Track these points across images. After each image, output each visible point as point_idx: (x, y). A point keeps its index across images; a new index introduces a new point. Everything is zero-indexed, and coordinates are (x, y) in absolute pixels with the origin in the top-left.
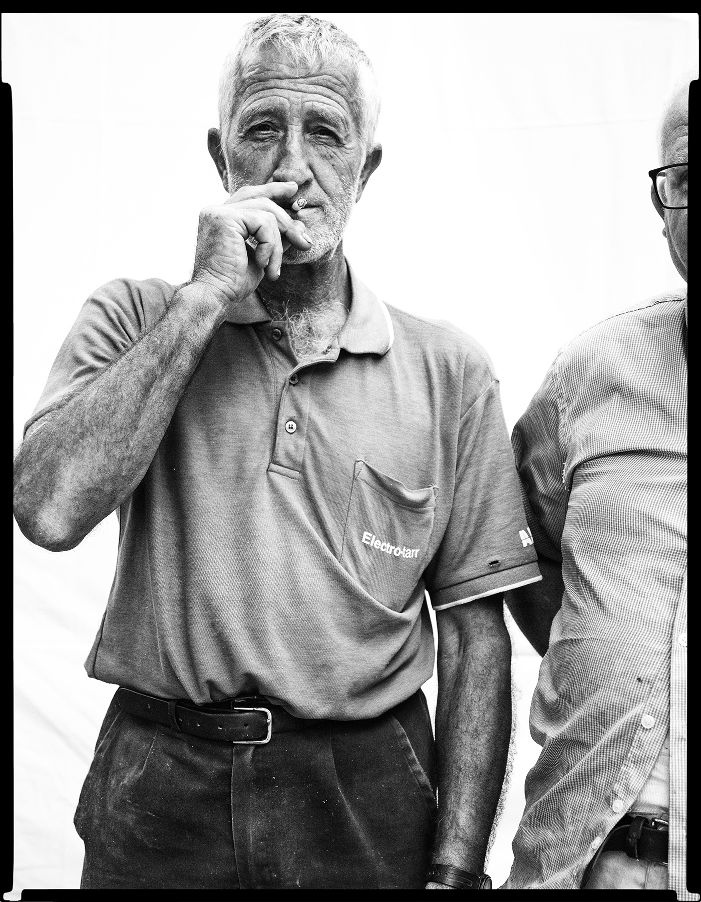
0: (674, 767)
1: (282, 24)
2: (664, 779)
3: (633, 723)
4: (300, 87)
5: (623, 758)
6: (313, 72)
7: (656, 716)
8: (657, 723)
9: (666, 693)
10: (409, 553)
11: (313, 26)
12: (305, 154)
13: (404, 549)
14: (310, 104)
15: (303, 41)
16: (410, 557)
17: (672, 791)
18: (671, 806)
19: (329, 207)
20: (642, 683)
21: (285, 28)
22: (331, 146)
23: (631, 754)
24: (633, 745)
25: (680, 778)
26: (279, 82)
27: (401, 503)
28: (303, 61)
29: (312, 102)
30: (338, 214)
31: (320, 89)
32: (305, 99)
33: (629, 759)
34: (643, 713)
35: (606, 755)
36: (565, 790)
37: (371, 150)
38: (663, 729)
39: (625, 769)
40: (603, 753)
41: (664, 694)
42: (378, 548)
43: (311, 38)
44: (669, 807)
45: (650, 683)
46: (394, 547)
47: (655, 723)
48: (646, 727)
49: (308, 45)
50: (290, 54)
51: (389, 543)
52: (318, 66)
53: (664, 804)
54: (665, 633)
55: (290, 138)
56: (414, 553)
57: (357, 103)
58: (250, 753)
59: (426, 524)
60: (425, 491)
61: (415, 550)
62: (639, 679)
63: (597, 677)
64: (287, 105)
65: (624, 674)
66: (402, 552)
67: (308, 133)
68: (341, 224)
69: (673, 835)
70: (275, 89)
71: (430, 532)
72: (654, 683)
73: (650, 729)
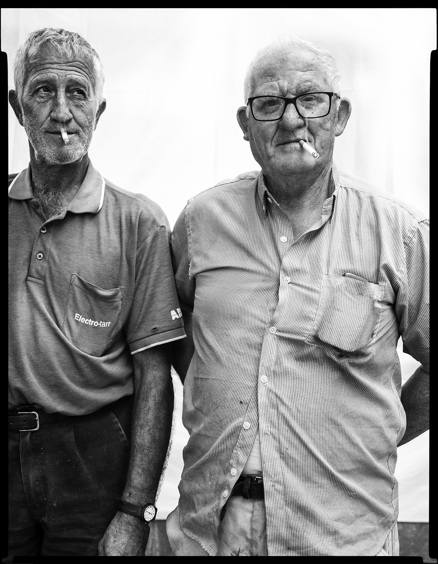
0: (263, 449)
1: (51, 34)
2: (258, 456)
3: (239, 427)
4: (63, 68)
5: (234, 446)
6: (71, 60)
7: (251, 422)
8: (252, 426)
9: (256, 410)
10: (105, 324)
11: (68, 36)
12: (68, 104)
13: (101, 322)
14: (70, 76)
15: (64, 44)
16: (105, 326)
17: (263, 462)
18: (263, 470)
19: (82, 133)
20: (242, 404)
21: (53, 36)
22: (81, 100)
23: (238, 443)
24: (239, 438)
25: (267, 455)
26: (51, 66)
27: (98, 297)
28: (65, 54)
29: (71, 75)
30: (87, 136)
31: (74, 68)
32: (67, 74)
33: (238, 446)
34: (244, 421)
35: (225, 444)
36: (204, 463)
37: (101, 103)
38: (255, 429)
39: (235, 451)
40: (223, 443)
41: (255, 410)
42: (84, 322)
43: (68, 42)
44: (262, 471)
45: (247, 404)
46: (94, 322)
47: (251, 426)
48: (246, 429)
49: (67, 46)
50: (57, 50)
51: (90, 320)
52: (73, 58)
53: (259, 469)
54: (253, 376)
55: (59, 96)
56: (108, 324)
57: (93, 78)
58: (28, 436)
59: (116, 308)
60: (114, 290)
61: (108, 323)
62: (241, 402)
63: (218, 401)
64: (57, 77)
65: (232, 399)
66: (99, 324)
67: (68, 93)
68: (88, 142)
69: (266, 485)
70: (49, 69)
71: (118, 312)
72: (249, 404)
73: (248, 429)
